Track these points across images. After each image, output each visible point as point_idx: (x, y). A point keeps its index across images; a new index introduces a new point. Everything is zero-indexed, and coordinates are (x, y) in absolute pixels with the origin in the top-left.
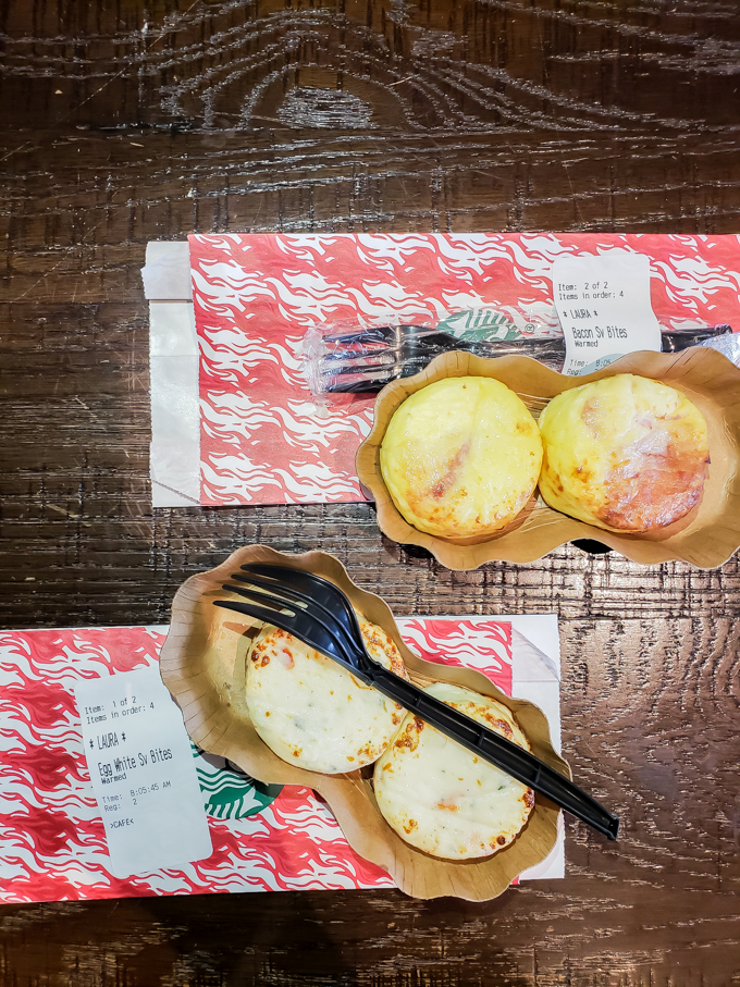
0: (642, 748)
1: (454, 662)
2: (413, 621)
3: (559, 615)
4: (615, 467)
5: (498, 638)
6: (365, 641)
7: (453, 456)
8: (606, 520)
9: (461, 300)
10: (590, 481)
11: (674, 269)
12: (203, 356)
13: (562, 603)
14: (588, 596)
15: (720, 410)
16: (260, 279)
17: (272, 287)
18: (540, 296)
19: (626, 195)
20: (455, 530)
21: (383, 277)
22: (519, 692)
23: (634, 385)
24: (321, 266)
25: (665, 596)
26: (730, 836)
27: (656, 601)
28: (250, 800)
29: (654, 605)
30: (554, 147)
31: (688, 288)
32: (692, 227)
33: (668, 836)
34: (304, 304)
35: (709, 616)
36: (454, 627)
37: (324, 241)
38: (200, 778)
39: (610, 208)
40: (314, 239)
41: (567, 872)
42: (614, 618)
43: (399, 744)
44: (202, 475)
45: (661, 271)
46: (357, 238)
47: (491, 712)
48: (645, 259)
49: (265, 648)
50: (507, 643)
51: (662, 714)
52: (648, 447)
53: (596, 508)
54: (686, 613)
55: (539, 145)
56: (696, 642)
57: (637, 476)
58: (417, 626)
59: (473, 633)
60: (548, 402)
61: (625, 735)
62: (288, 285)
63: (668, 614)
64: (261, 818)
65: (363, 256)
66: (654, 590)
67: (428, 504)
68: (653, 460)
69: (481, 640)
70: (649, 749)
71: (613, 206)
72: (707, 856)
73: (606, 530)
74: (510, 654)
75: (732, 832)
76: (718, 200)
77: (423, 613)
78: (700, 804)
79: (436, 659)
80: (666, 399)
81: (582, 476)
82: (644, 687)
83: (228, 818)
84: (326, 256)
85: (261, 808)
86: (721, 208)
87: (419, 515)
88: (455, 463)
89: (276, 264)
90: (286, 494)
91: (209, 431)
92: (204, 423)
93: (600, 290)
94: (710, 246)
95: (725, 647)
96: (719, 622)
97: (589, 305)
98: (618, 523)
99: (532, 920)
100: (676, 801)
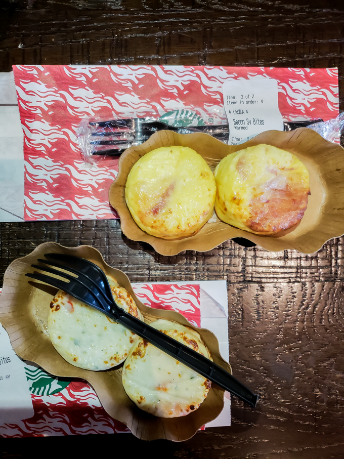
0: (274, 354)
1: (168, 307)
2: (146, 285)
3: (227, 281)
4: (255, 196)
5: (192, 293)
6: (114, 297)
7: (164, 191)
8: (250, 227)
9: (171, 104)
10: (241, 204)
11: (291, 87)
12: (25, 136)
13: (229, 274)
14: (244, 270)
15: (317, 166)
16: (56, 92)
17: (63, 96)
18: (216, 102)
19: (265, 47)
20: (166, 233)
21: (126, 90)
22: (205, 324)
23: (267, 150)
24: (90, 84)
25: (288, 270)
26: (322, 401)
27: (282, 273)
28: (55, 385)
29: (280, 276)
30: (225, 20)
31: (299, 98)
32: (302, 65)
33: (288, 402)
34: (81, 106)
35: (311, 281)
36: (168, 288)
37: (92, 70)
38: (27, 373)
39: (256, 55)
40: (85, 68)
41: (232, 422)
42: (258, 282)
43: (134, 354)
44: (25, 203)
45: (284, 88)
46: (110, 68)
47: (187, 335)
48: (275, 81)
49: (57, 301)
50: (197, 297)
51: (285, 335)
52: (274, 185)
53: (245, 220)
54: (299, 279)
55: (216, 19)
56: (304, 296)
57: (268, 202)
58: (148, 288)
59: (179, 291)
60: (219, 161)
61: (265, 347)
62: (72, 95)
63: (288, 280)
64: (61, 394)
65: (114, 78)
66: (281, 267)
67: (150, 218)
68: (278, 193)
69: (183, 294)
70: (278, 355)
71: (258, 53)
72: (310, 412)
73: (252, 233)
74: (199, 303)
75: (323, 399)
76: (317, 50)
77: (152, 281)
78: (306, 385)
79: (159, 306)
80: (286, 158)
81: (236, 201)
82: (274, 321)
83: (43, 395)
84: (93, 78)
85: (61, 389)
86: (318, 54)
87: (145, 225)
88: (166, 195)
89: (64, 83)
90: (73, 214)
91: (29, 179)
92: (27, 174)
93: (250, 99)
94: (311, 75)
95: (320, 298)
96: (316, 284)
97: (244, 107)
98: (257, 228)
99: (213, 449)
100: (293, 383)
